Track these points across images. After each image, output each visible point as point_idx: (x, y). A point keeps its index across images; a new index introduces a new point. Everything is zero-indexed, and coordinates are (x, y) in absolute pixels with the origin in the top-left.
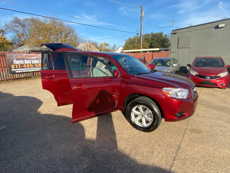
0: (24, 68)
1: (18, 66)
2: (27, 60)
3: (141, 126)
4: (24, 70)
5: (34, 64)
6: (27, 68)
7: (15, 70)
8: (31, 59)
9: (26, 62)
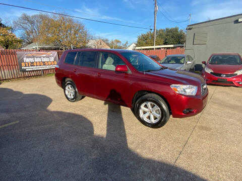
0: (34, 66)
1: (28, 64)
2: (37, 57)
3: (150, 122)
4: (34, 68)
5: (44, 62)
6: (37, 66)
7: (25, 68)
8: (41, 57)
9: (36, 60)
